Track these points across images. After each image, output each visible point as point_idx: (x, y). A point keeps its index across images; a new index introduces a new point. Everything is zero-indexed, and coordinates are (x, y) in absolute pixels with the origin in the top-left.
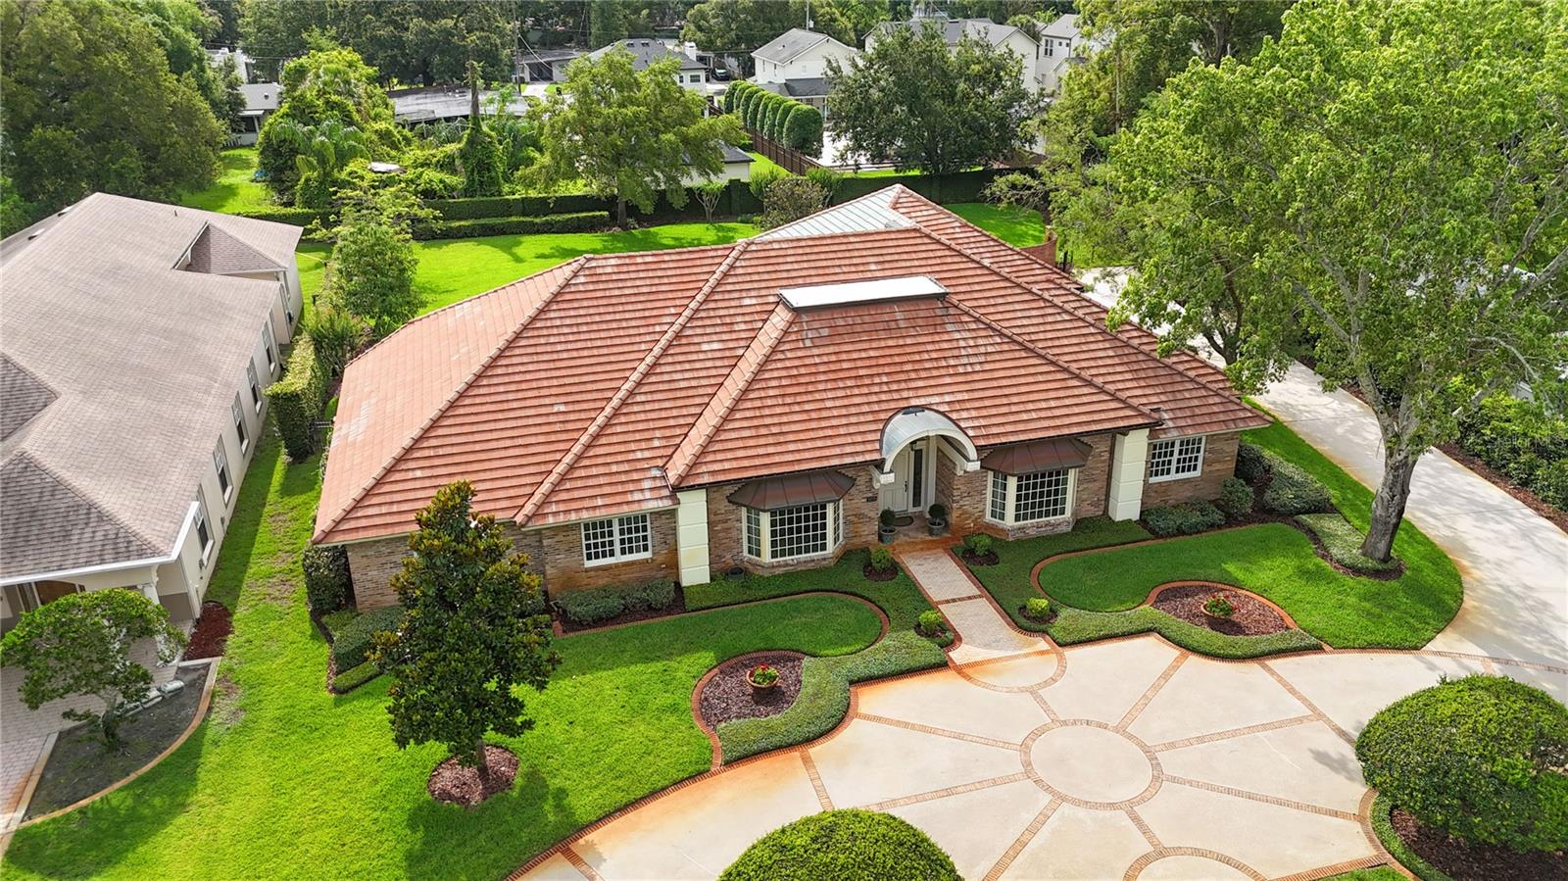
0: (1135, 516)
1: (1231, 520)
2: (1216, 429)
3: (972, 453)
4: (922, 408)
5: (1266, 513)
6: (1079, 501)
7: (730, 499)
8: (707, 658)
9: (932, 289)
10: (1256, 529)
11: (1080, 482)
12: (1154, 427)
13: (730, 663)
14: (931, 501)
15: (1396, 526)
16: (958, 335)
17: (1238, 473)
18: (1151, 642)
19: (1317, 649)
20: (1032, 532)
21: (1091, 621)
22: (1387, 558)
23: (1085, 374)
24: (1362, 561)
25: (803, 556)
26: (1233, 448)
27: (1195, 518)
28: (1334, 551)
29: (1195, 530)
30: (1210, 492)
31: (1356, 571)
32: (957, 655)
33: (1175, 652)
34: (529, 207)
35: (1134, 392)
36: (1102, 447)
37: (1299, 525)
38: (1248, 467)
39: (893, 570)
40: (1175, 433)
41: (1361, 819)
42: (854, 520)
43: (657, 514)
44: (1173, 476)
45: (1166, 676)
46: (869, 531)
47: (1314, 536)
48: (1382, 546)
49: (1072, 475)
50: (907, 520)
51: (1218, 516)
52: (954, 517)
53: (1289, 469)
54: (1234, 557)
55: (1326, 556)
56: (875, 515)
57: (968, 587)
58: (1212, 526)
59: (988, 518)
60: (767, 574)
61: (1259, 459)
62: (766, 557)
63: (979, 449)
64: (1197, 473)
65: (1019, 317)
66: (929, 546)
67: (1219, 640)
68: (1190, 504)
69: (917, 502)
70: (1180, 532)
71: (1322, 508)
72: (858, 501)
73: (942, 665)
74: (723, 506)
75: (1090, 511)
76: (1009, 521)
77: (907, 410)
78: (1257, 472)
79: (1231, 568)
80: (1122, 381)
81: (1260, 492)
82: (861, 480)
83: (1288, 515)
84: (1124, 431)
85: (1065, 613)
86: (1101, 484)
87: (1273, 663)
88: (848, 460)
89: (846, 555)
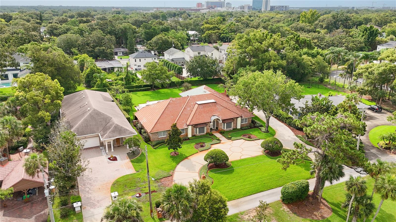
0: (240, 128)
1: (251, 128)
2: (249, 117)
3: (221, 121)
4: (215, 115)
5: (255, 127)
6: (233, 126)
7: (194, 127)
8: (194, 144)
9: (215, 101)
10: (254, 129)
11: (233, 124)
12: (241, 117)
13: (197, 144)
14: (216, 127)
15: (268, 127)
16: (218, 107)
17: (252, 122)
18: (242, 140)
19: (259, 139)
20: (228, 130)
21: (236, 138)
22: (268, 130)
23: (233, 111)
24: (265, 131)
25: (202, 133)
26: (251, 119)
27: (247, 128)
28: (262, 130)
29: (247, 129)
30: (249, 125)
31: (264, 132)
32: (221, 142)
33: (245, 140)
34: (137, 87)
35: (239, 113)
36: (235, 120)
37: (259, 128)
38: (253, 122)
39: (213, 135)
40: (244, 118)
41: (262, 152)
42: (207, 129)
43: (186, 129)
44: (244, 123)
45: (243, 143)
46: (209, 131)
47: (260, 129)
48: (267, 129)
49: (232, 123)
50: (213, 130)
51: (249, 127)
52: (219, 129)
53: (258, 122)
54: (251, 132)
55: (261, 131)
56: (210, 128)
57: (222, 136)
58: (249, 129)
59: (223, 129)
60: (198, 136)
61: (254, 121)
62: (198, 134)
63: (222, 120)
64: (247, 123)
65: (225, 104)
66: (216, 132)
67: (249, 139)
68: (246, 126)
69: (214, 128)
70: (245, 129)
71: (262, 126)
72: (208, 127)
73: (220, 143)
74: (193, 128)
75: (234, 128)
76: (225, 129)
77: (213, 116)
78: (254, 122)
79: (251, 133)
80: (237, 112)
81: (254, 125)
82: (208, 124)
83: (258, 127)
84: (238, 117)
85: (232, 138)
86: (236, 124)
87: (254, 141)
88: (207, 122)
89: (207, 133)
